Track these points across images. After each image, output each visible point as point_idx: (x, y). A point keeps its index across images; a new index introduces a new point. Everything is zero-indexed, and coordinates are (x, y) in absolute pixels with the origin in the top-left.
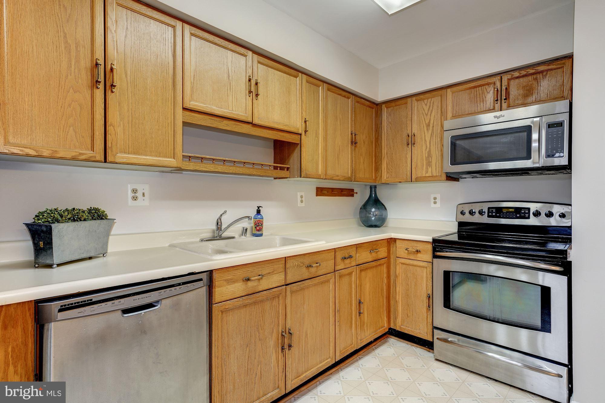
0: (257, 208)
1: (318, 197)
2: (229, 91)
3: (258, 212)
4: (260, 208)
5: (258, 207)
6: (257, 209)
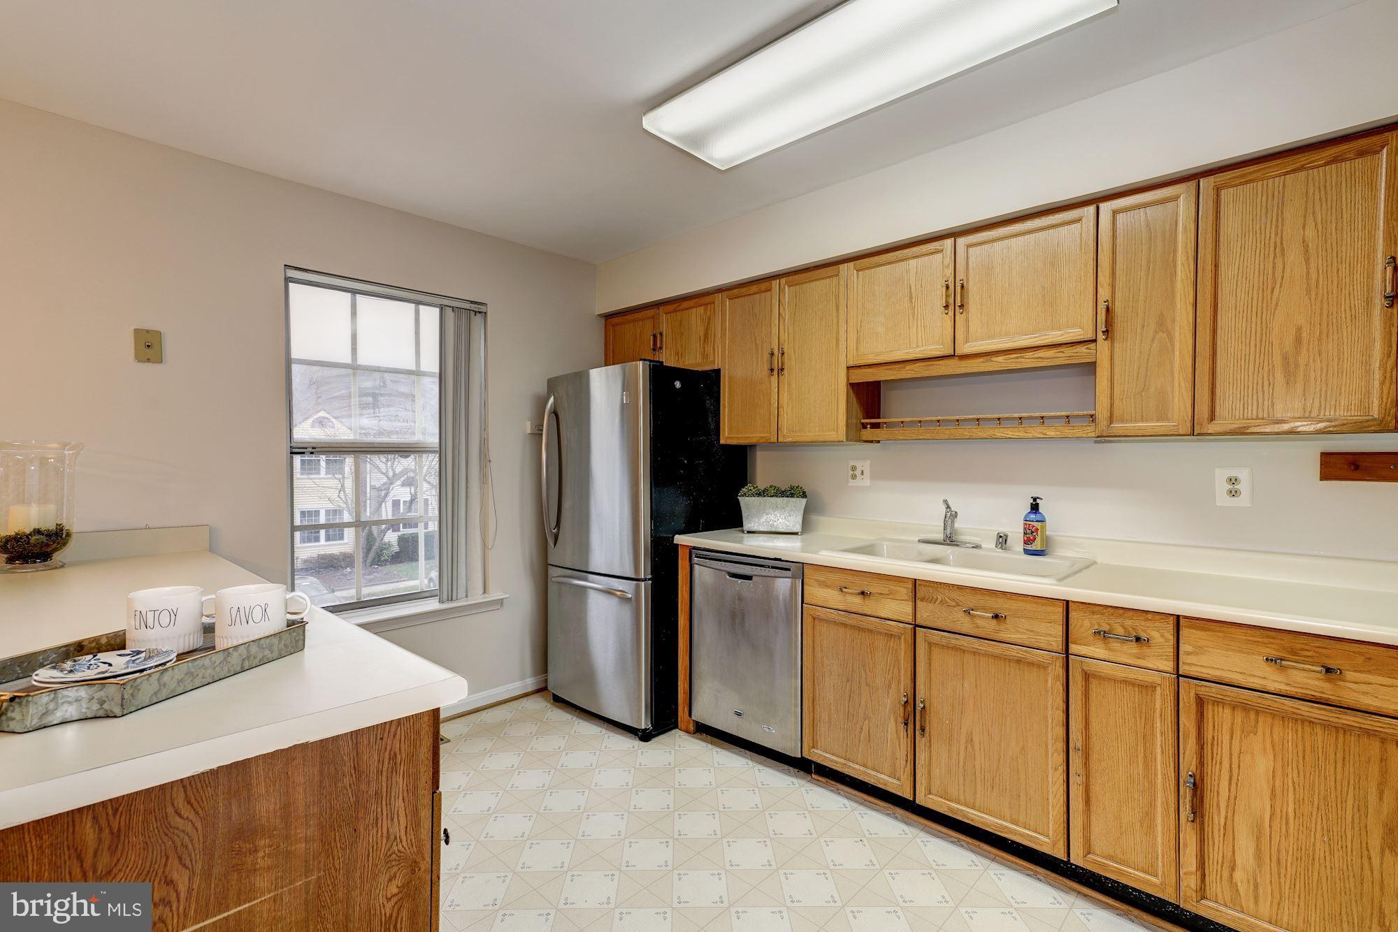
1: (1323, 482)
2: (911, 319)
3: (1035, 508)
4: (1038, 501)
5: (1035, 499)
6: (1032, 501)
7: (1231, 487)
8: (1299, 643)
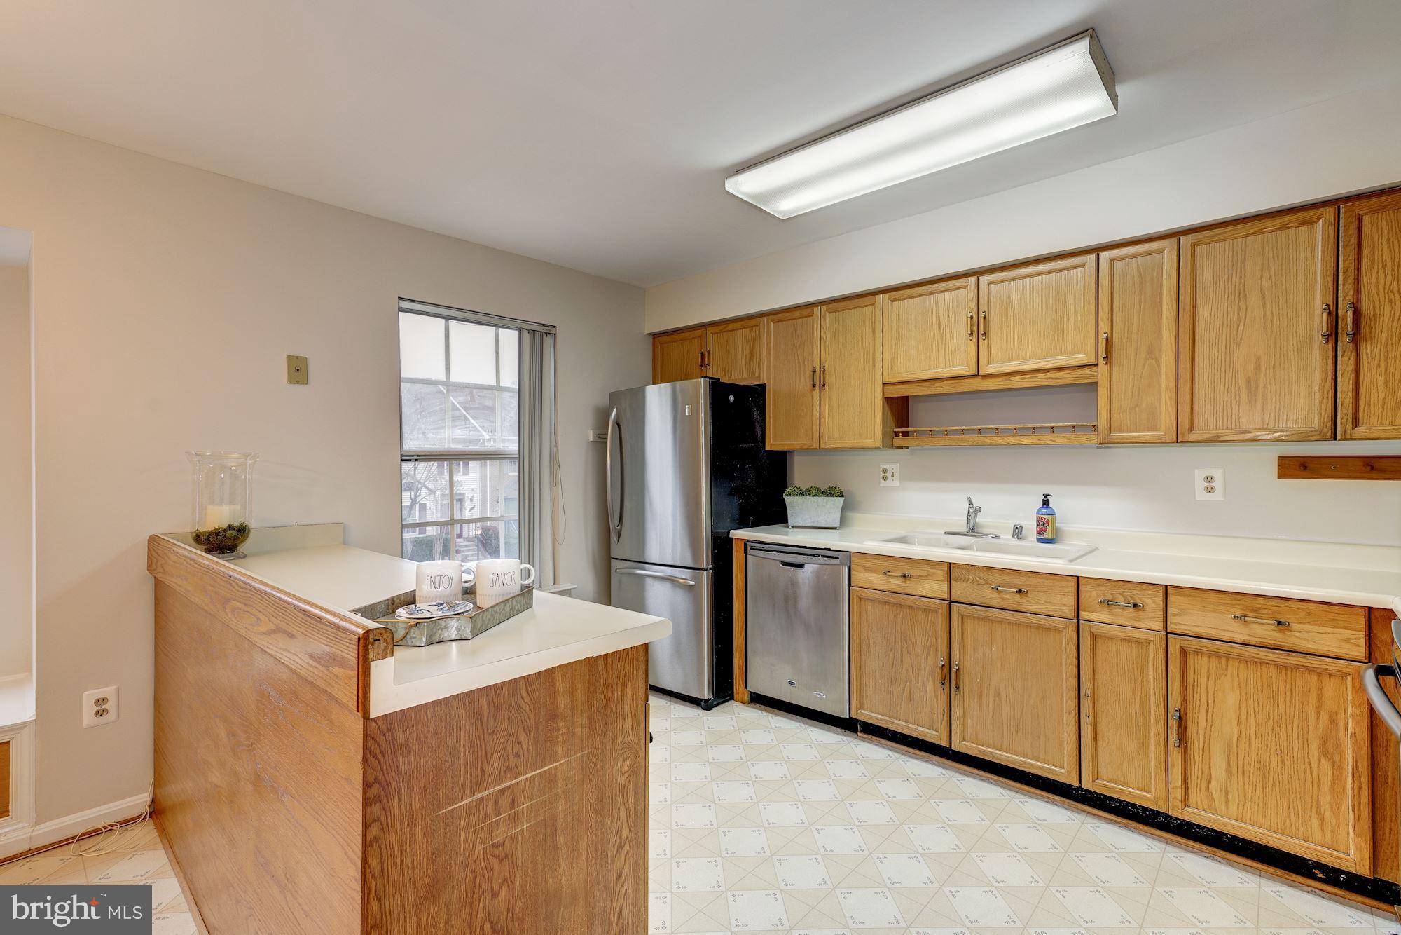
0: (1043, 497)
1: (1281, 480)
2: (940, 344)
3: (1046, 503)
4: (1048, 497)
5: (1046, 496)
7: (1208, 484)
8: (1258, 603)
